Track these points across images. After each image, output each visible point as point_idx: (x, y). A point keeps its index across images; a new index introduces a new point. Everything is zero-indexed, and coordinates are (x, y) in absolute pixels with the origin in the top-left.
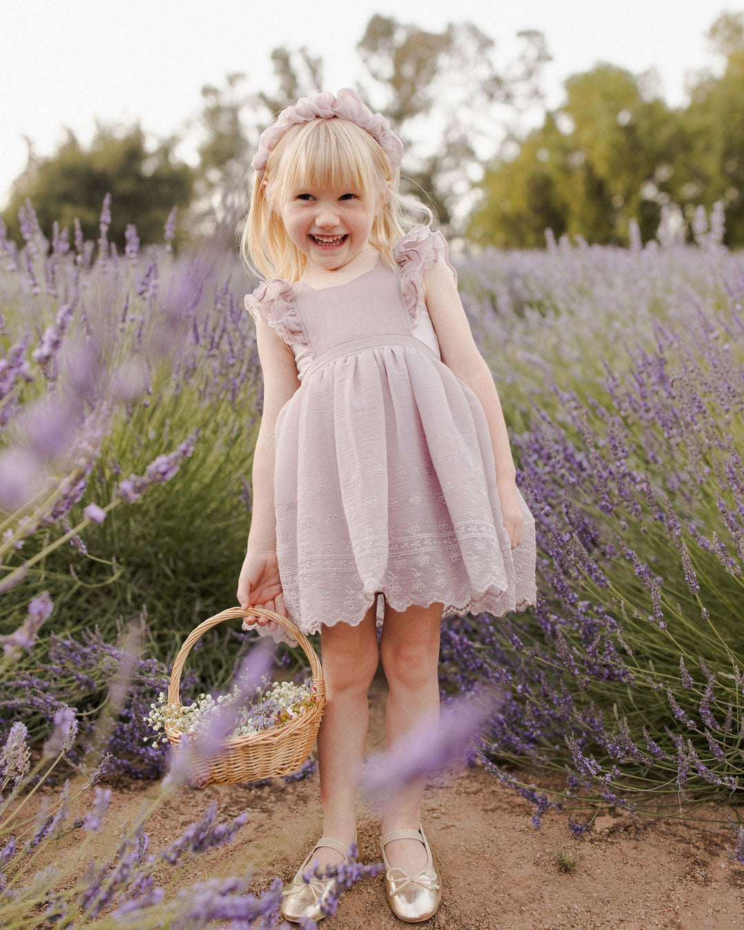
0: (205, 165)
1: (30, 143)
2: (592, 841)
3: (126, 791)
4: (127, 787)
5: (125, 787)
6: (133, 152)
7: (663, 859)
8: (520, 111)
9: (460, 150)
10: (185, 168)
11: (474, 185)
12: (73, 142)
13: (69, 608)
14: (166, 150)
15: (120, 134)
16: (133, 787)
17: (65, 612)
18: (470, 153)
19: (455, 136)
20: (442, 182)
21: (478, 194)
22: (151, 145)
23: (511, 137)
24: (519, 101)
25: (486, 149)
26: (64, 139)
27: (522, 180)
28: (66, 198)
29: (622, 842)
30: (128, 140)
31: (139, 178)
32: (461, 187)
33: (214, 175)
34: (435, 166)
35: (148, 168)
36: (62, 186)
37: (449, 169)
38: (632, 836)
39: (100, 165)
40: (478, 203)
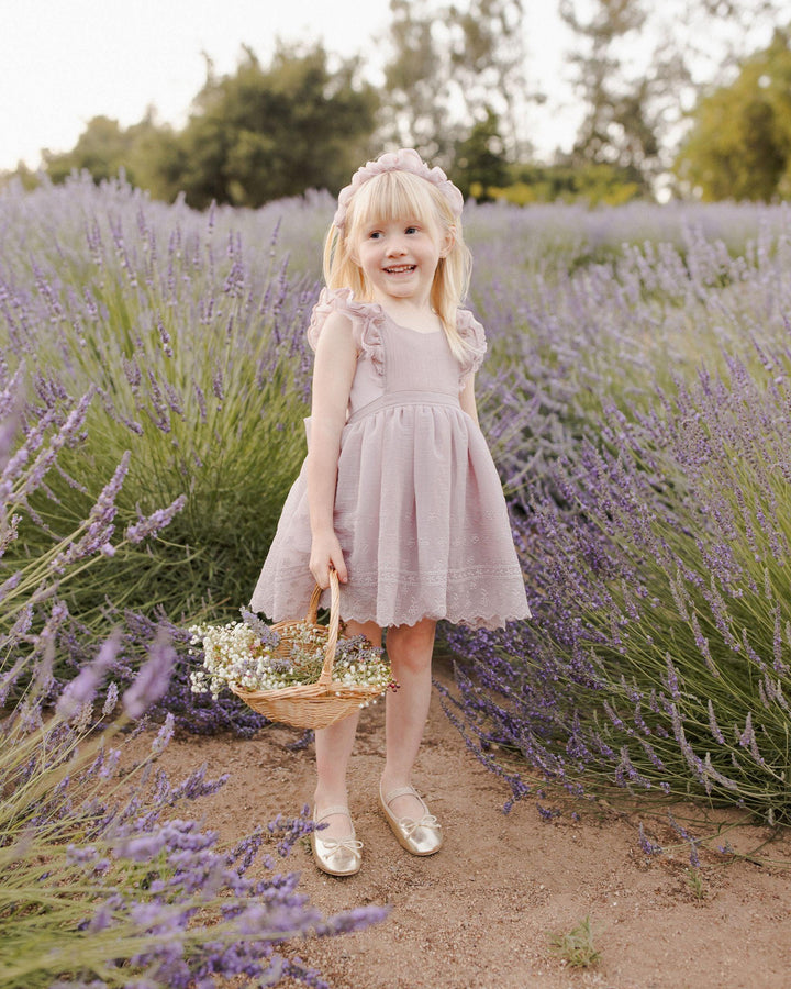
0: (390, 86)
1: (210, 62)
2: (556, 825)
3: (182, 742)
4: (185, 740)
5: (183, 740)
6: (314, 75)
7: (618, 846)
8: (747, 28)
9: (673, 72)
10: (369, 89)
11: (685, 114)
12: (254, 60)
13: (159, 580)
14: (348, 73)
15: (301, 54)
16: (189, 740)
17: (156, 584)
18: (685, 75)
19: (666, 56)
20: (652, 109)
21: (689, 124)
22: (333, 66)
23: (731, 59)
24: (747, 17)
25: (704, 70)
26: (244, 57)
27: (737, 109)
28: (243, 123)
29: (585, 829)
30: (308, 59)
31: (319, 102)
32: (672, 114)
33: (401, 96)
34: (644, 89)
35: (329, 92)
36: (239, 110)
37: (660, 94)
38: (597, 824)
39: (277, 88)
40: (689, 133)
